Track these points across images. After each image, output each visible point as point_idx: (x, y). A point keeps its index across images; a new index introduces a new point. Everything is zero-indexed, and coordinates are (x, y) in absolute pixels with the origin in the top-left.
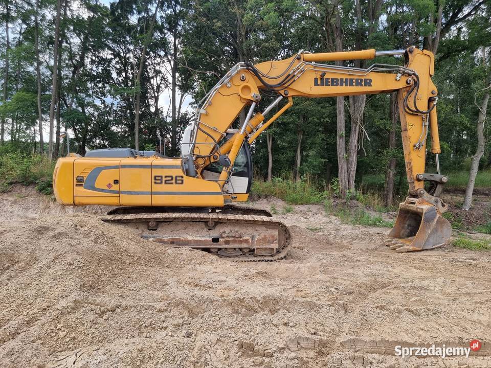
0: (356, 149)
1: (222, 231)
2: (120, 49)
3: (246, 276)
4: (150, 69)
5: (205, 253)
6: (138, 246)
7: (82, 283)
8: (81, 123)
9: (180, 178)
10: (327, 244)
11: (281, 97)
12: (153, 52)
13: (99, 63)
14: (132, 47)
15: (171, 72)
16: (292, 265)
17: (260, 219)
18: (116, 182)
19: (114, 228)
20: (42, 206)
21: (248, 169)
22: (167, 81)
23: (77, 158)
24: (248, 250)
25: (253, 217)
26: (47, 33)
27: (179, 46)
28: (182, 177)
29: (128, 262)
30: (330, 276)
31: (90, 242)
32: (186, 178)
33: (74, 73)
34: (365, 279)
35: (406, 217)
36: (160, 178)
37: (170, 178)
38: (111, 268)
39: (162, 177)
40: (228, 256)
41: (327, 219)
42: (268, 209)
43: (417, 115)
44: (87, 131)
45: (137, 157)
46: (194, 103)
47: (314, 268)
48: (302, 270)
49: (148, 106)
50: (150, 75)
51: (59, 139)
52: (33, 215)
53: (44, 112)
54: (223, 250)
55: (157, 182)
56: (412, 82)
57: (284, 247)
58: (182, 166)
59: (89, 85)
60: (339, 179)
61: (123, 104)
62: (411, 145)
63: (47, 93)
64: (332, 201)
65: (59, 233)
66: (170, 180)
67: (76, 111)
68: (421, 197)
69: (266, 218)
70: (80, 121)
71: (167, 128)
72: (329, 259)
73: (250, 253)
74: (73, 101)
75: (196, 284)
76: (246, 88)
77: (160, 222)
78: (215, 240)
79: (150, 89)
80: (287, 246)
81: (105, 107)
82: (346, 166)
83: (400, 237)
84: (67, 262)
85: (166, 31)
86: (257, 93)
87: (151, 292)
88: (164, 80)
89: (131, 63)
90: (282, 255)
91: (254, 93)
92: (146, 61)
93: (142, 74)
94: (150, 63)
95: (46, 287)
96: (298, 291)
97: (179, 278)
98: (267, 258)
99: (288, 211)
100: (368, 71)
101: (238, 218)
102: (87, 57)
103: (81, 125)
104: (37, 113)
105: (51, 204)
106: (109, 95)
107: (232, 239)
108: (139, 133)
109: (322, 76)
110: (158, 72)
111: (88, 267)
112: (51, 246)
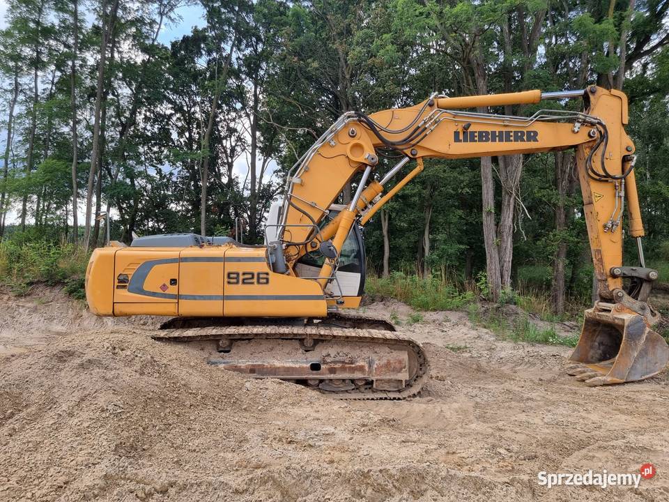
0: (511, 231)
1: (324, 353)
2: (183, 101)
3: (364, 425)
4: (222, 127)
5: (300, 387)
6: (203, 377)
7: (119, 442)
8: (129, 199)
9: (265, 276)
10: (478, 371)
11: (406, 159)
12: (227, 105)
13: (155, 121)
14: (198, 99)
15: (249, 130)
16: (431, 406)
17: (380, 336)
18: (174, 282)
19: (169, 349)
20: (71, 314)
21: (360, 260)
22: (244, 142)
23: (119, 248)
24: (364, 382)
25: (369, 333)
26: (88, 82)
27: (261, 97)
28: (267, 274)
29: (188, 403)
30: (492, 425)
31: (134, 373)
32: (272, 276)
33: (122, 133)
34: (548, 431)
35: (595, 331)
36: (235, 276)
37: (250, 276)
38: (162, 414)
39: (238, 274)
40: (334, 392)
41: (474, 333)
42: (386, 317)
43: (607, 181)
44: (137, 210)
45: (203, 246)
46: (280, 171)
47: (465, 412)
48: (448, 414)
49: (219, 176)
50: (222, 134)
51: (99, 221)
52: (59, 328)
53: (80, 186)
54: (327, 382)
55: (232, 281)
56: (597, 135)
57: (417, 377)
58: (267, 257)
59: (141, 150)
60: (488, 274)
61: (185, 173)
62: (600, 225)
63: (87, 160)
64: (479, 305)
65: (90, 361)
66: (250, 279)
67: (123, 184)
68: (619, 302)
69: (389, 334)
70: (127, 197)
71: (244, 204)
72: (485, 397)
73: (366, 386)
74: (119, 171)
75: (289, 440)
76: (358, 147)
77: (234, 340)
78: (315, 367)
79: (222, 153)
80: (421, 377)
81: (162, 177)
82: (497, 255)
83: (588, 362)
84: (98, 406)
85: (243, 77)
86: (373, 154)
87: (222, 454)
88: (241, 141)
89: (197, 119)
90: (414, 390)
91: (368, 154)
92: (217, 117)
93: (212, 133)
94: (223, 118)
95: (65, 448)
96: (448, 453)
97: (263, 429)
98: (392, 395)
99: (416, 320)
100: (532, 120)
101: (349, 334)
102: (140, 113)
103: (129, 203)
104: (71, 187)
105: (84, 312)
106: (167, 162)
107: (340, 365)
108: (206, 212)
109: (466, 128)
110: (232, 131)
111: (128, 415)
112: (76, 380)
